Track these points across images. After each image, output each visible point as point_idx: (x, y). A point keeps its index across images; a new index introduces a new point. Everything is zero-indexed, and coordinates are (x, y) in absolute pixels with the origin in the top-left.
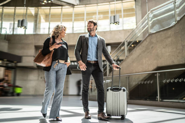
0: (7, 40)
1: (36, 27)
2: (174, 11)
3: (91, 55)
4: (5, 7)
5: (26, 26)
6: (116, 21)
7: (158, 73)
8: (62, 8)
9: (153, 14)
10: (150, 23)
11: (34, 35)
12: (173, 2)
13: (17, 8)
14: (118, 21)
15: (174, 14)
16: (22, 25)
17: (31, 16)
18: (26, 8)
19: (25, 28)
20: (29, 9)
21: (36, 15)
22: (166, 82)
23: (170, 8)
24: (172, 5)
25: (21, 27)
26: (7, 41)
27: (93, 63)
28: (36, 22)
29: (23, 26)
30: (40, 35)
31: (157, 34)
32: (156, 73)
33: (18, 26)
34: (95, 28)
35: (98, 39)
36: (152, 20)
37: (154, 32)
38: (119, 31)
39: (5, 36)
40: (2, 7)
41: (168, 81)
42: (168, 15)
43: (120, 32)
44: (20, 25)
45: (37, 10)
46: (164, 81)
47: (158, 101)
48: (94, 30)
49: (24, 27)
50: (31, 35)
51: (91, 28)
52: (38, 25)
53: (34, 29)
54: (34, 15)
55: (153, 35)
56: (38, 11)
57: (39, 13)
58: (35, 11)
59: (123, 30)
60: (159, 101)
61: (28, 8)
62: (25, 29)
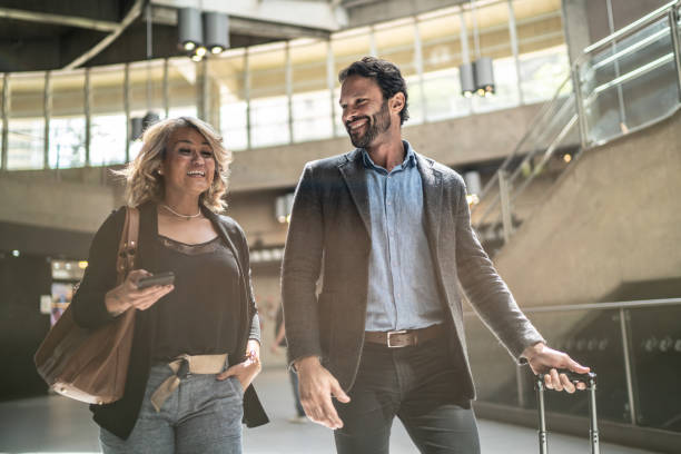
2: (672, 55)
3: (387, 298)
4: (95, 70)
7: (626, 309)
8: (287, 48)
9: (595, 67)
10: (586, 102)
12: (667, 18)
13: (133, 65)
14: (488, 82)
15: (673, 66)
18: (161, 62)
21: (201, 84)
22: (656, 350)
23: (657, 42)
24: (663, 28)
27: (403, 343)
31: (613, 150)
32: (617, 310)
34: (394, 113)
35: (424, 181)
36: (591, 90)
37: (602, 142)
40: (83, 71)
41: (663, 346)
42: (649, 73)
43: (509, 117)
46: (649, 346)
47: (630, 422)
48: (389, 124)
51: (370, 113)
54: (193, 84)
55: (599, 156)
60: (637, 423)
61: (171, 61)
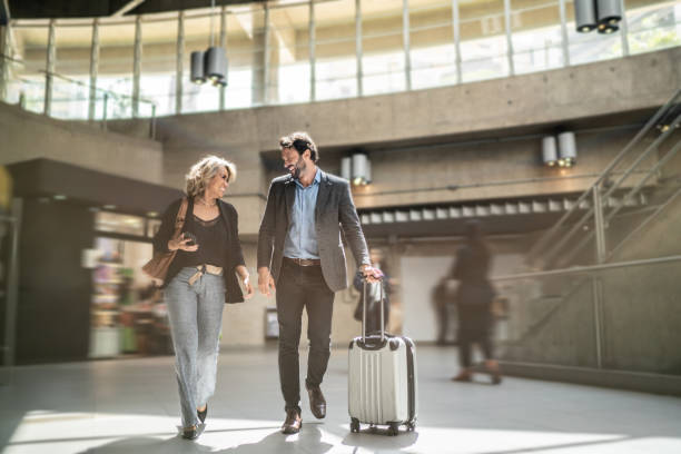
0: (157, 139)
1: (262, 81)
4: (146, 17)
5: (223, 74)
6: (603, 16)
11: (256, 110)
13: (188, 13)
14: (613, 13)
16: (207, 73)
17: (240, 40)
18: (218, 10)
19: (221, 81)
20: (230, 13)
21: (260, 35)
25: (204, 80)
26: (158, 145)
28: (260, 59)
29: (211, 76)
30: (279, 108)
33: (194, 79)
34: (306, 160)
38: (612, 65)
39: (151, 125)
40: (133, 18)
43: (612, 69)
44: (200, 73)
45: (263, 12)
49: (215, 78)
50: (245, 112)
52: (267, 70)
53: (253, 88)
54: (251, 36)
56: (266, 17)
57: (271, 24)
58: (256, 19)
59: (628, 58)
61: (229, 8)
62: (219, 86)
